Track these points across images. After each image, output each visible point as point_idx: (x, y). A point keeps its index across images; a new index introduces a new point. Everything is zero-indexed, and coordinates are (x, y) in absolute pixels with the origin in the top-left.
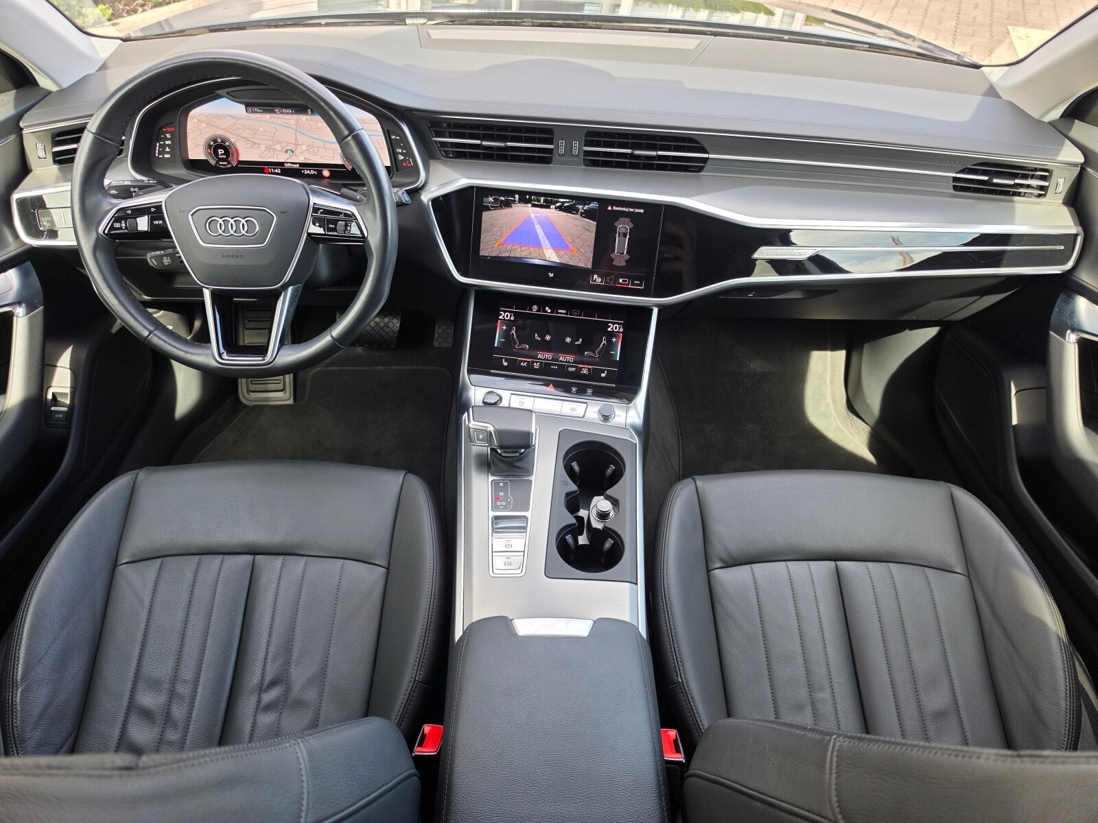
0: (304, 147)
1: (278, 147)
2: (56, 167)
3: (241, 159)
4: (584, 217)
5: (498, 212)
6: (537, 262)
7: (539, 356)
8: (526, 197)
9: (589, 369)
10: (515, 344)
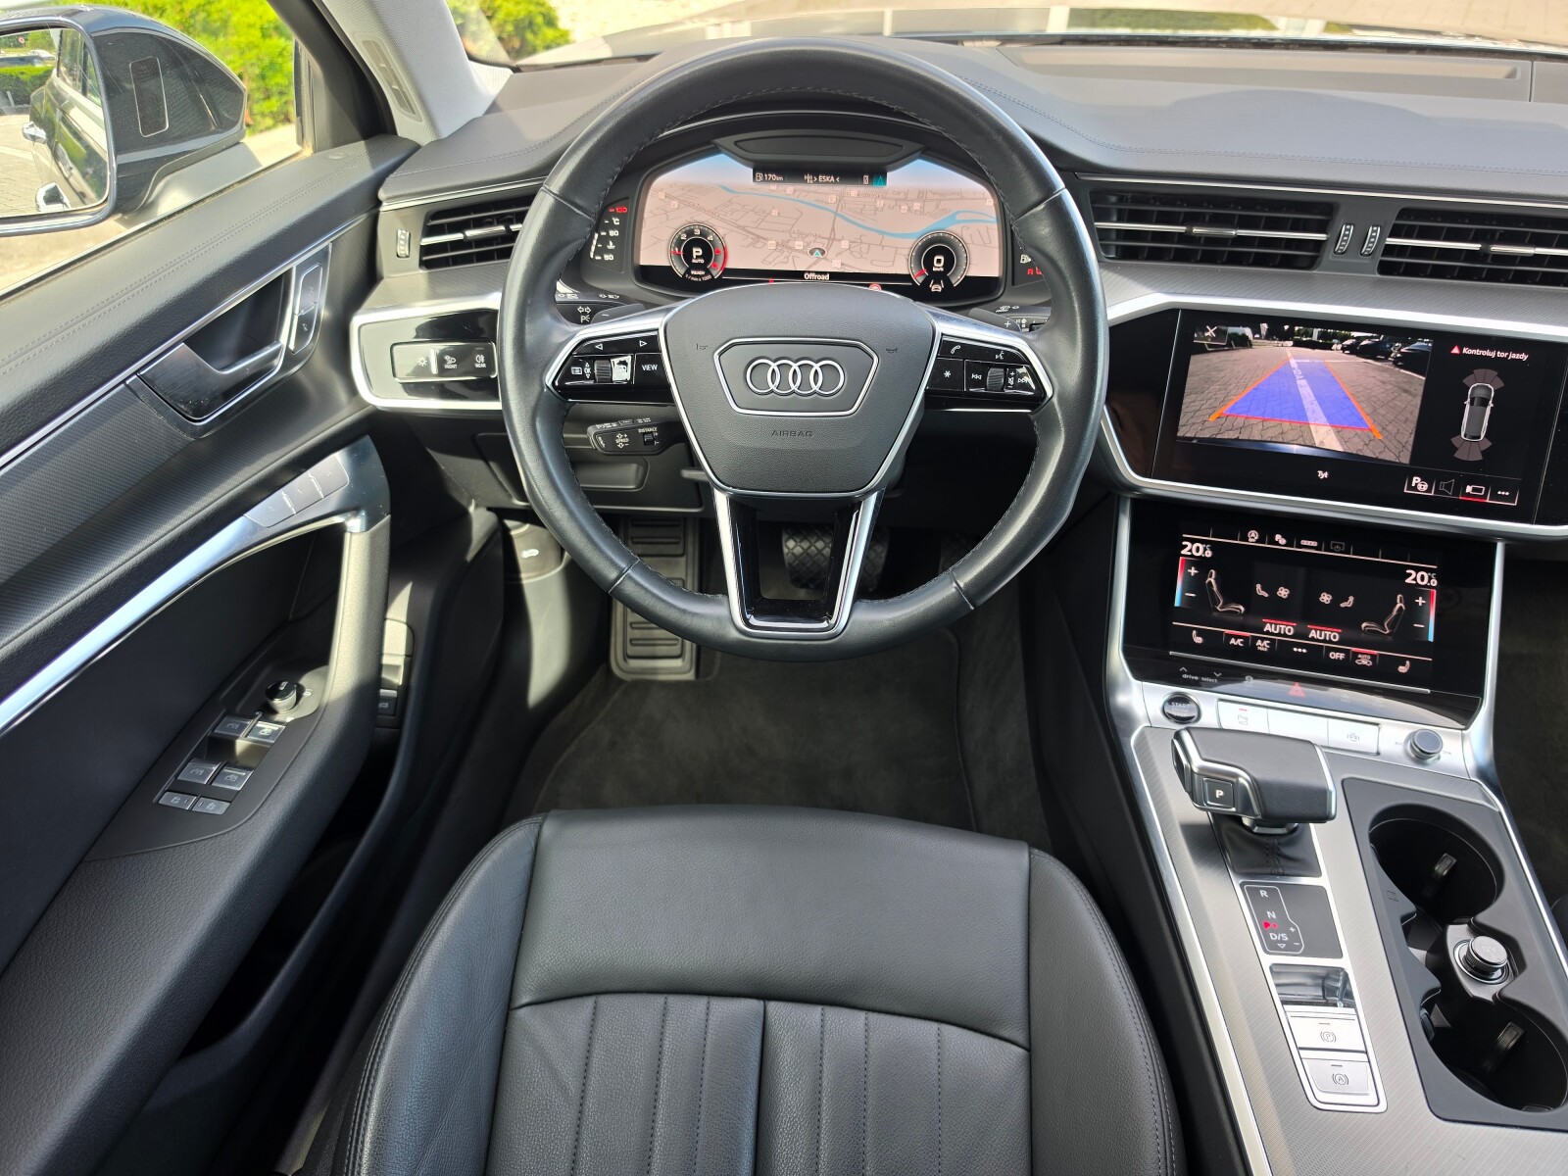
0: (845, 244)
1: (799, 245)
2: (423, 272)
3: (730, 265)
4: (1401, 367)
5: (1223, 355)
6: (1295, 449)
7: (1268, 628)
8: (1281, 327)
9: (1373, 657)
10: (1216, 602)
